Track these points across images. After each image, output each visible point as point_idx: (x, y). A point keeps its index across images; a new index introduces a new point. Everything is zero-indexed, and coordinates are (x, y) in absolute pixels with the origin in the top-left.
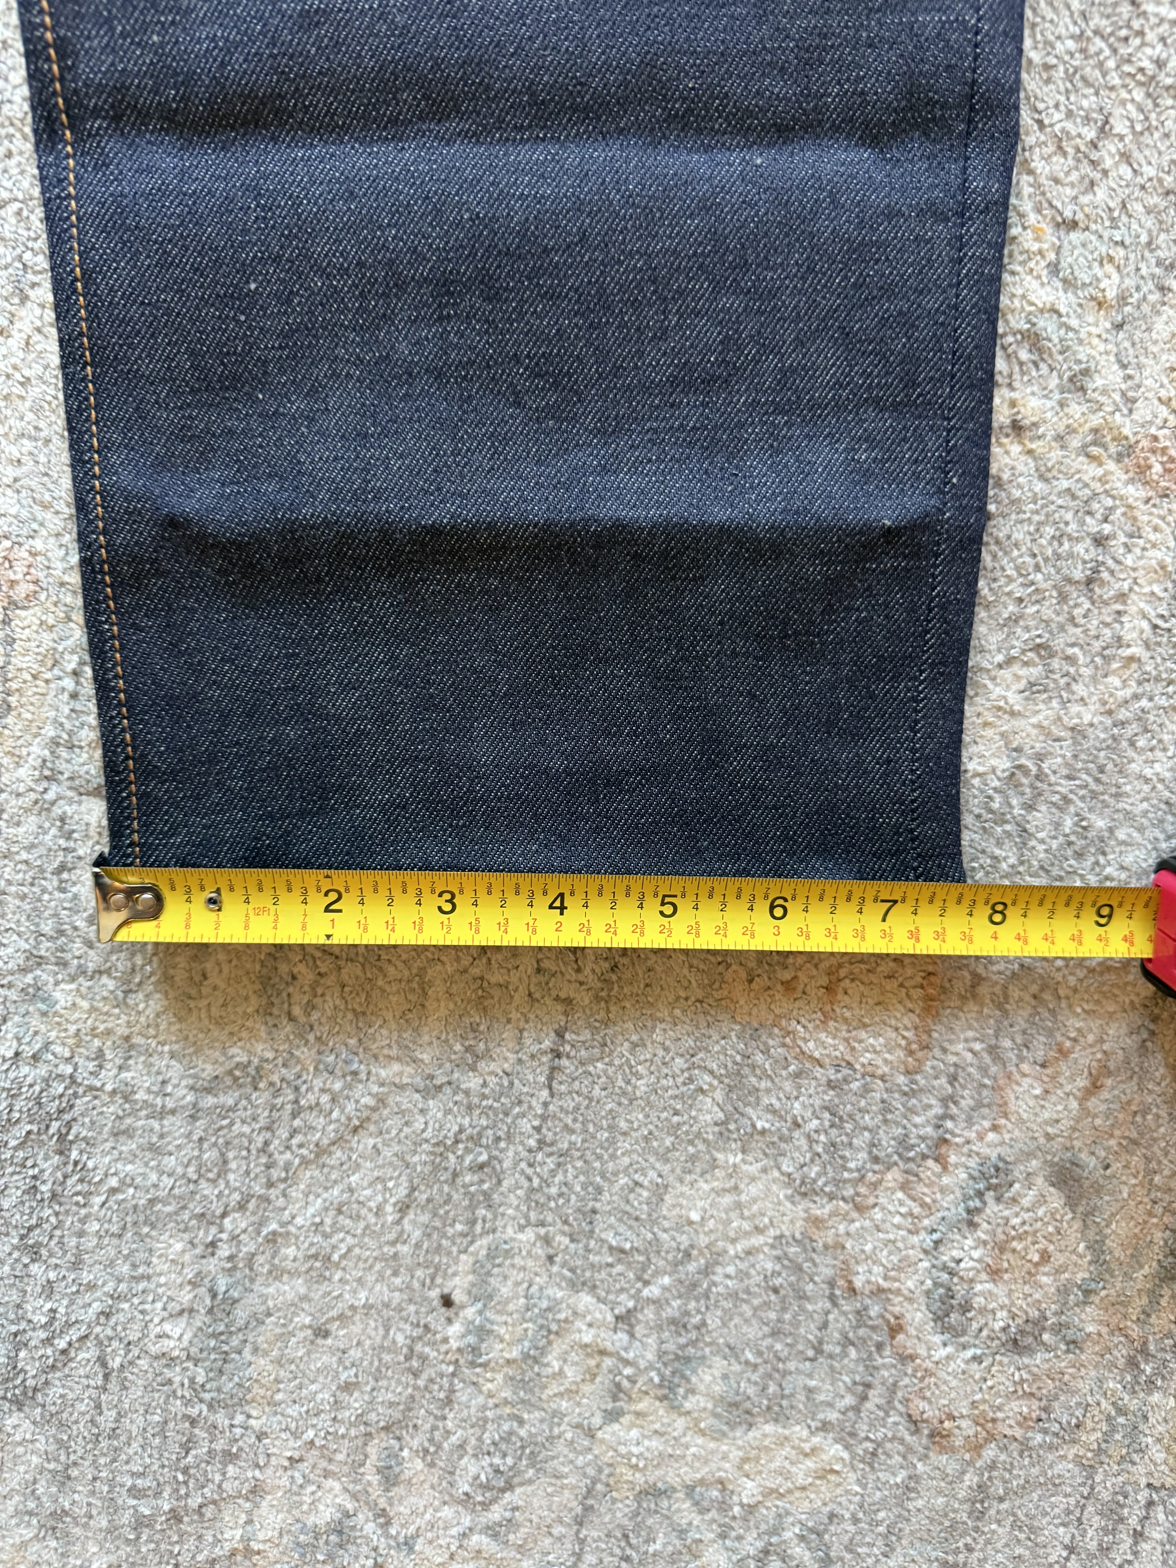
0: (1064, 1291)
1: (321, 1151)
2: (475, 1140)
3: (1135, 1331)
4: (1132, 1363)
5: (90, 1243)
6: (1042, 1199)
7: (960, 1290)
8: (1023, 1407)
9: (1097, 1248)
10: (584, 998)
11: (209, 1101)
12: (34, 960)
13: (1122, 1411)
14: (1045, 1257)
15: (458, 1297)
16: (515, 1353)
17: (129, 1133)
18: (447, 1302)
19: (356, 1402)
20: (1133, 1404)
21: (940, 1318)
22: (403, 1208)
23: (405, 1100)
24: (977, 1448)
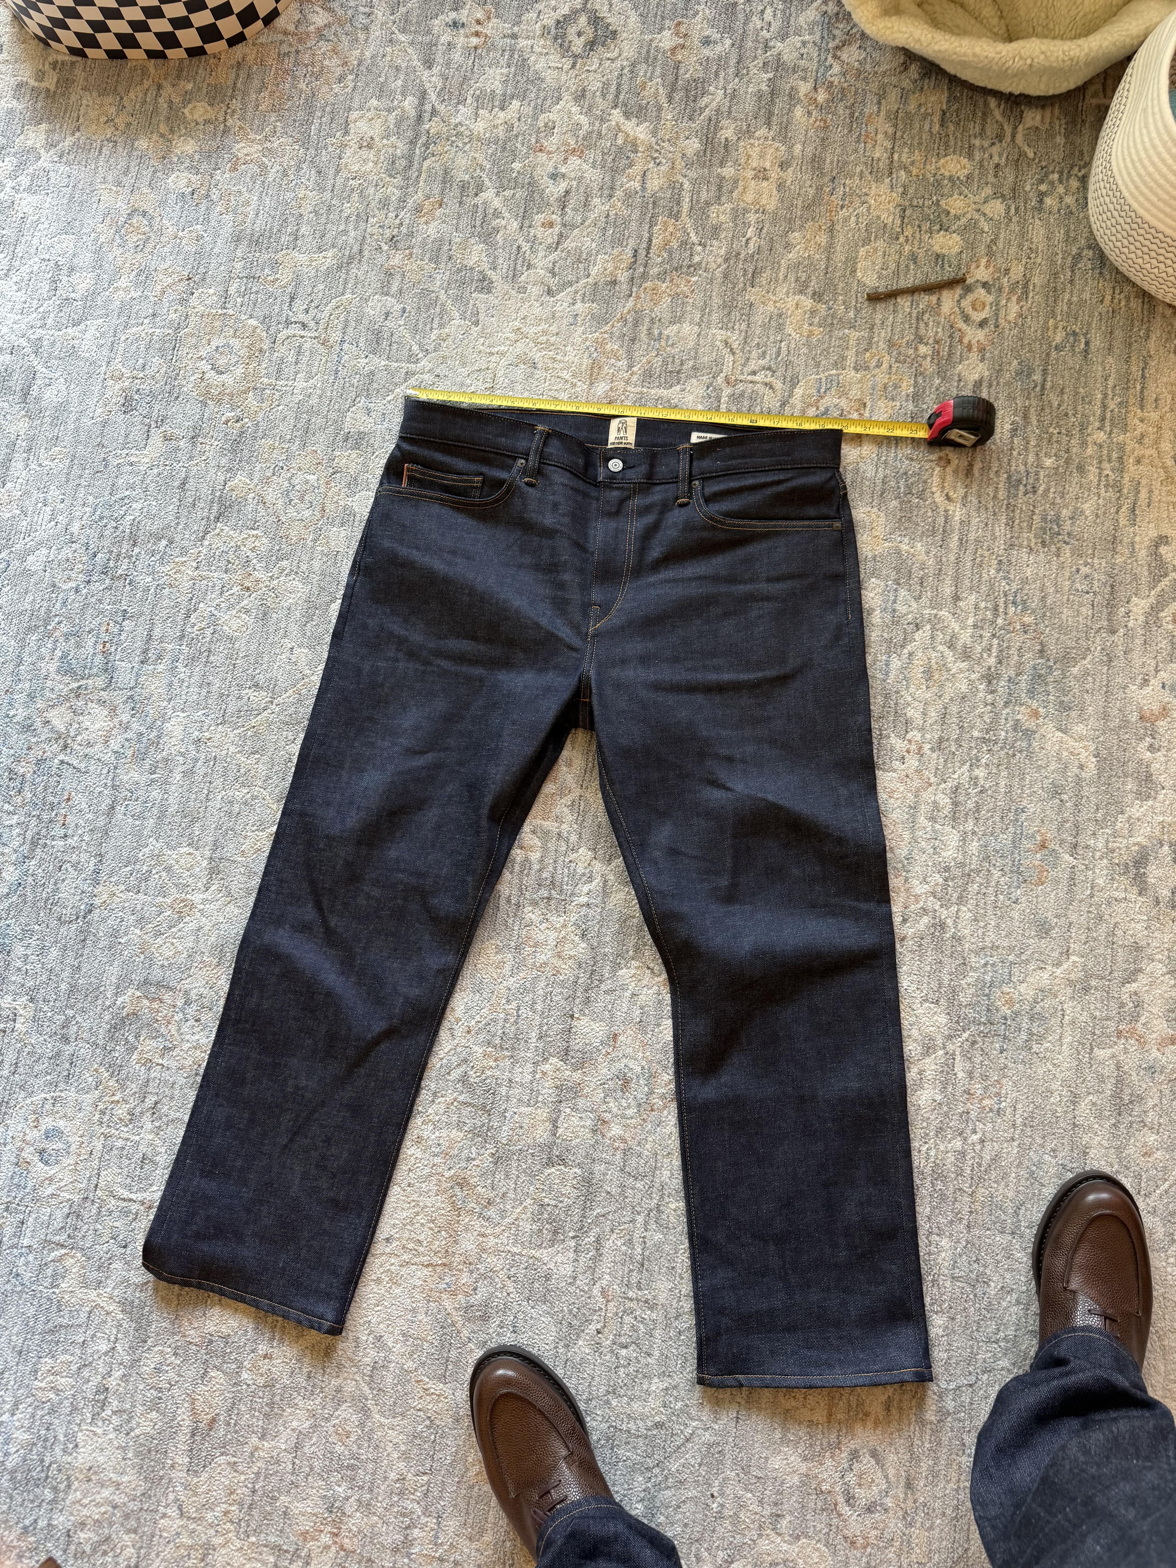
0: (880, 1492)
1: (679, 1448)
2: (718, 1444)
3: (902, 1505)
4: (904, 1518)
5: (617, 1478)
6: (869, 1462)
7: (851, 1491)
8: (874, 1532)
9: (886, 1477)
10: (743, 1402)
11: (650, 1433)
12: (608, 1392)
13: (904, 1534)
14: (873, 1481)
15: (716, 1494)
16: (731, 1513)
17: (628, 1443)
18: (712, 1496)
19: (688, 1530)
20: (907, 1532)
21: (847, 1501)
22: (700, 1465)
23: (699, 1432)
24: (865, 1548)
